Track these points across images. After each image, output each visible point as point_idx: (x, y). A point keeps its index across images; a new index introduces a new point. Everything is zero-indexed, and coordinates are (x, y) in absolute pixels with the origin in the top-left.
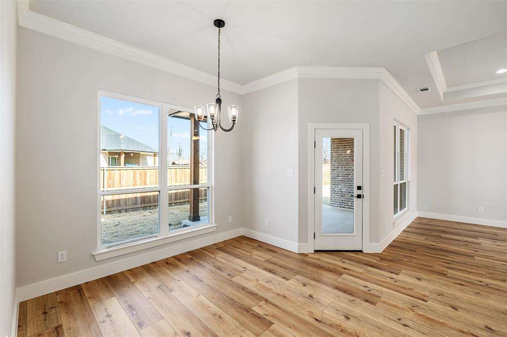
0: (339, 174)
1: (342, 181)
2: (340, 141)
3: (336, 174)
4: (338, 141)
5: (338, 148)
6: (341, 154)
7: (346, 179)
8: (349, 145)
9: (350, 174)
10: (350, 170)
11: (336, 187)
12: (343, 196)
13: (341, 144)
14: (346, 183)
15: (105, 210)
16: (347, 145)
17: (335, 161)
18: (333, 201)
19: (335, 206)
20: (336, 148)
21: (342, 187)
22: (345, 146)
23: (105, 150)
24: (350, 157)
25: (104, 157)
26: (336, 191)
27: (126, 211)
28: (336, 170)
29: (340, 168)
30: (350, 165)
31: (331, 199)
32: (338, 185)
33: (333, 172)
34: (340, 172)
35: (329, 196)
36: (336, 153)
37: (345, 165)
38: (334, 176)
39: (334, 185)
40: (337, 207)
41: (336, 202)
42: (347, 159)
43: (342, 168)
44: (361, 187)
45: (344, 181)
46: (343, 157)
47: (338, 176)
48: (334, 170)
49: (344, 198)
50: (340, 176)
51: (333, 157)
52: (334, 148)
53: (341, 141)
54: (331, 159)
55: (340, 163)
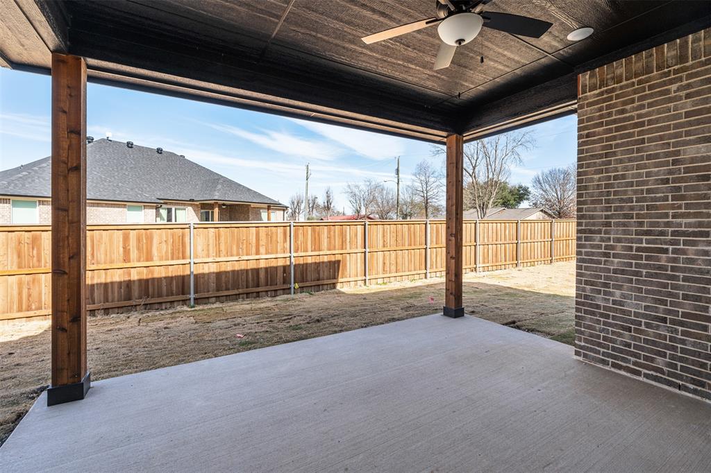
1: (623, 272)
2: (617, 129)
3: (599, 247)
5: (607, 155)
6: (623, 177)
7: (646, 266)
8: (661, 138)
9: (666, 251)
10: (662, 233)
11: (599, 292)
12: (629, 330)
13: (622, 137)
14: (645, 283)
16: (650, 140)
17: (593, 202)
19: (594, 359)
20: (601, 156)
21: (623, 296)
22: (643, 141)
24: (667, 181)
26: (598, 307)
27: (107, 311)
28: (599, 232)
29: (617, 224)
30: (667, 215)
32: (606, 285)
33: (587, 239)
34: (619, 240)
35: (572, 292)
36: (600, 172)
37: (638, 216)
38: (592, 255)
39: (592, 284)
40: (604, 362)
41: (599, 345)
42: (649, 191)
43: (624, 225)
45: (637, 274)
46: (631, 184)
47: (606, 255)
48: (591, 232)
49: (634, 338)
50: (615, 256)
51: (586, 188)
53: (624, 128)
54: (579, 196)
55: (619, 208)
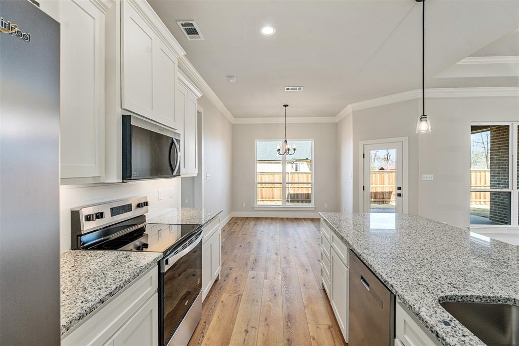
0: (500, 181)
2: (502, 141)
3: (497, 181)
4: (499, 141)
5: (498, 149)
11: (496, 197)
12: (505, 209)
13: (503, 144)
15: (289, 200)
17: (495, 165)
18: (493, 214)
21: (504, 198)
23: (307, 159)
25: (308, 164)
28: (496, 176)
29: (502, 173)
31: (490, 211)
33: (493, 178)
34: (502, 179)
36: (497, 155)
38: (495, 184)
41: (497, 215)
43: (504, 173)
44: (400, 188)
47: (499, 184)
48: (494, 176)
50: (501, 184)
52: (495, 150)
55: (502, 168)
